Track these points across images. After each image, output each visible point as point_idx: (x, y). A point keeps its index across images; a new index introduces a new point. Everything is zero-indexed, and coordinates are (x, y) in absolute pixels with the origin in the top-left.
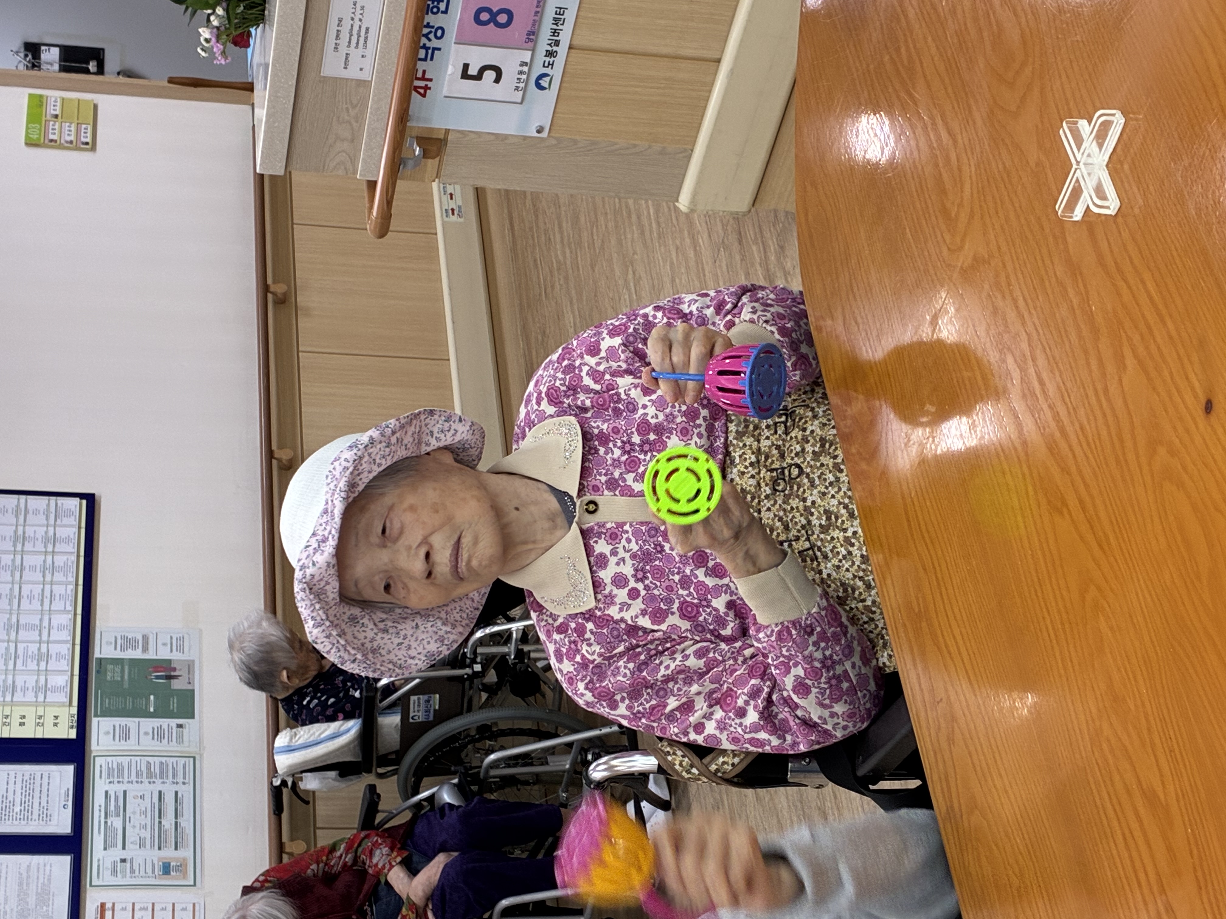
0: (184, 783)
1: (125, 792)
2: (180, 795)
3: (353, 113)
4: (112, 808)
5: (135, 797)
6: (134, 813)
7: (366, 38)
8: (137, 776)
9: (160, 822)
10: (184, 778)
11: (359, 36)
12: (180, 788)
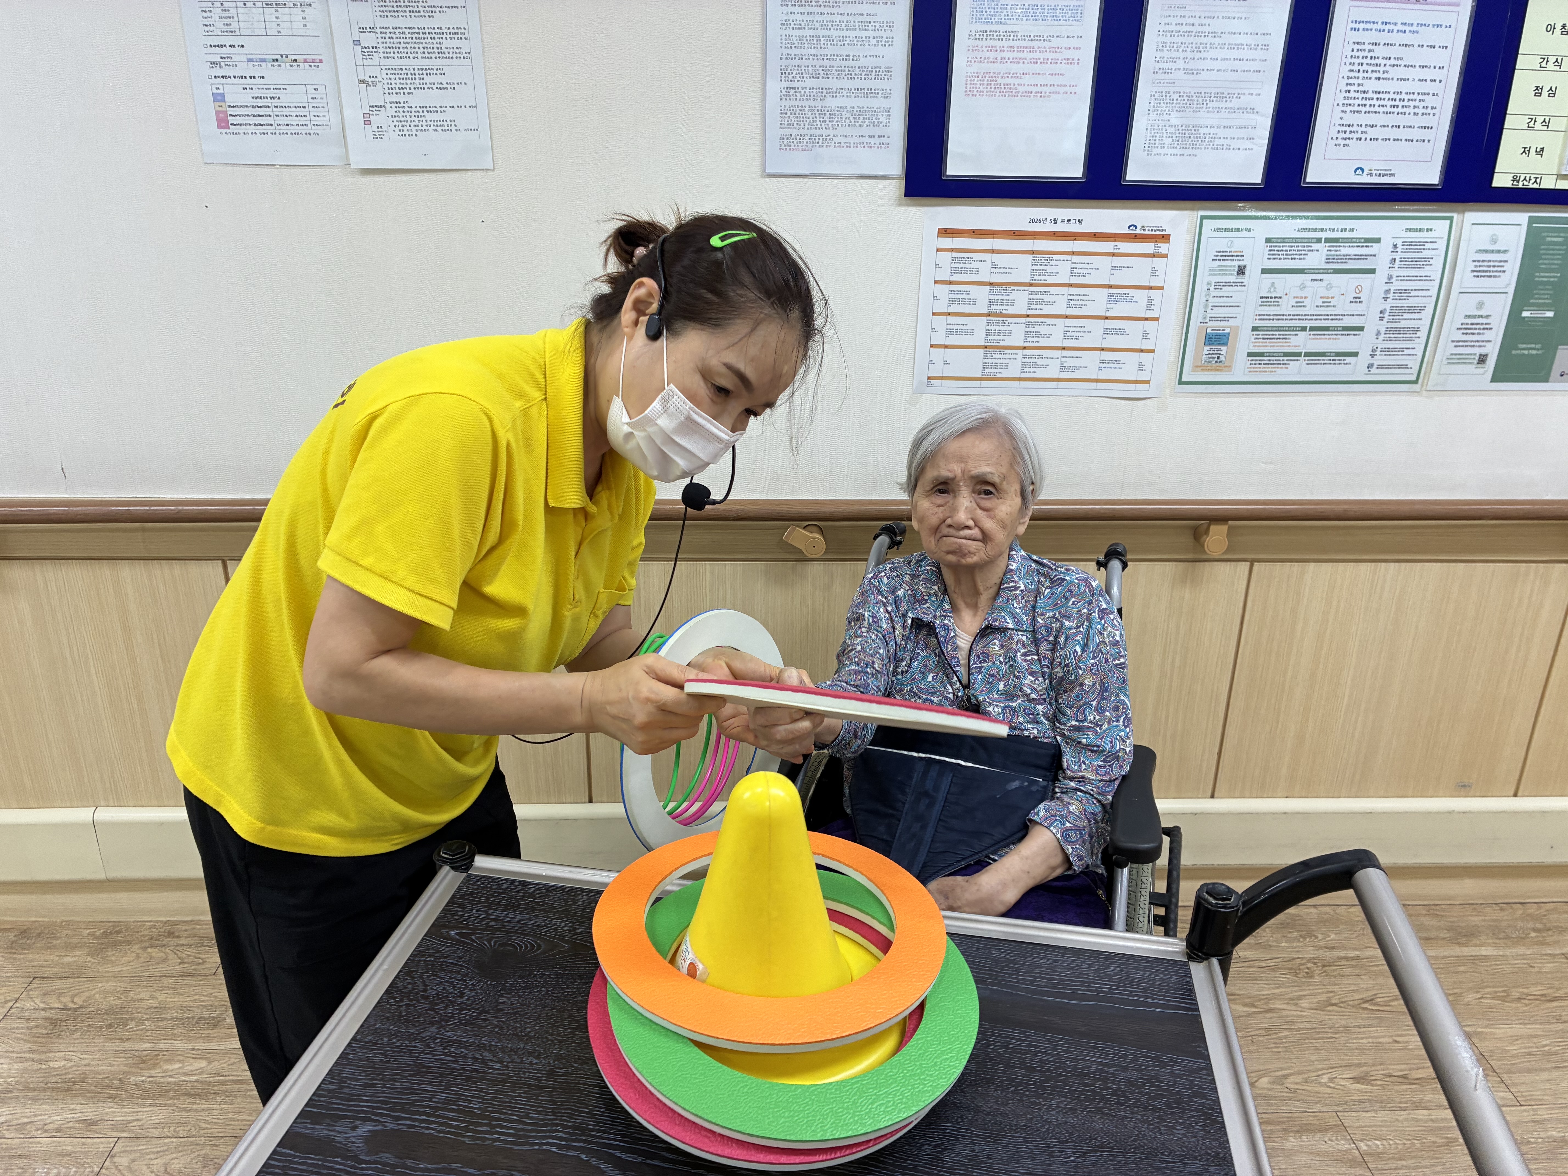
0: (1370, 366)
1: (1373, 271)
2: (1349, 359)
4: (1344, 251)
5: (1358, 288)
6: (1329, 287)
8: (1400, 291)
9: (1304, 329)
10: (1380, 367)
12: (1364, 359)
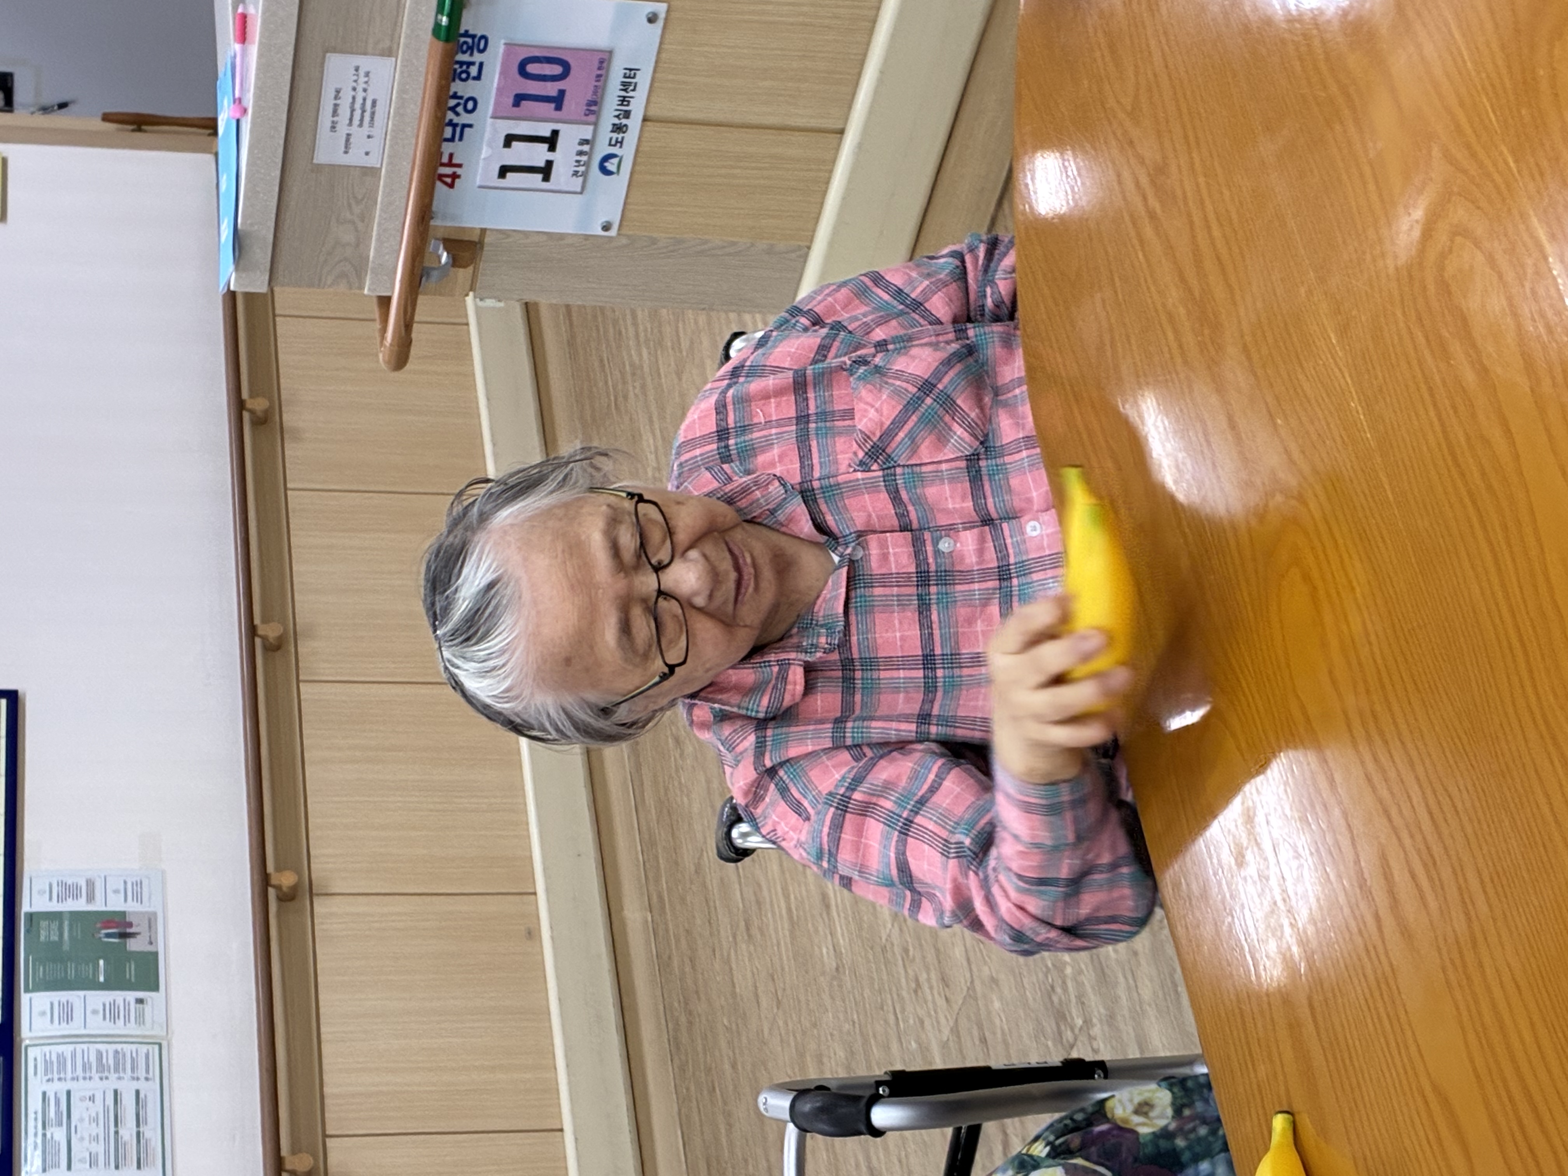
0: (147, 1079)
1: (69, 1093)
2: (142, 1095)
3: (357, 210)
4: (52, 1114)
5: (82, 1099)
6: (81, 1120)
7: (373, 114)
8: (84, 1070)
9: (117, 1133)
10: (147, 1071)
11: (363, 111)
12: (142, 1085)
